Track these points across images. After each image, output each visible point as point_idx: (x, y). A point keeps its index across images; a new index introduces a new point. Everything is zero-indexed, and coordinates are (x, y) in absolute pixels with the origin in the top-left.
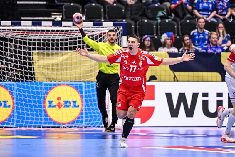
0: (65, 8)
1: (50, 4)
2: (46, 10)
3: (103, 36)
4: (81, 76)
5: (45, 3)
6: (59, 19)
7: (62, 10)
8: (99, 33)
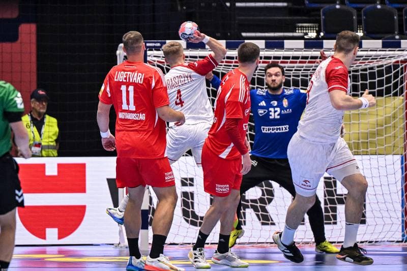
0: (324, 14)
1: (295, 7)
2: (287, 18)
3: (401, 67)
4: (360, 141)
5: (285, 4)
6: (312, 35)
7: (318, 18)
8: (393, 60)
